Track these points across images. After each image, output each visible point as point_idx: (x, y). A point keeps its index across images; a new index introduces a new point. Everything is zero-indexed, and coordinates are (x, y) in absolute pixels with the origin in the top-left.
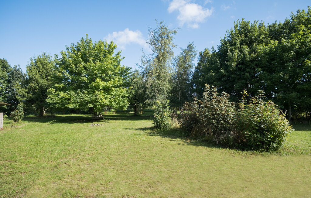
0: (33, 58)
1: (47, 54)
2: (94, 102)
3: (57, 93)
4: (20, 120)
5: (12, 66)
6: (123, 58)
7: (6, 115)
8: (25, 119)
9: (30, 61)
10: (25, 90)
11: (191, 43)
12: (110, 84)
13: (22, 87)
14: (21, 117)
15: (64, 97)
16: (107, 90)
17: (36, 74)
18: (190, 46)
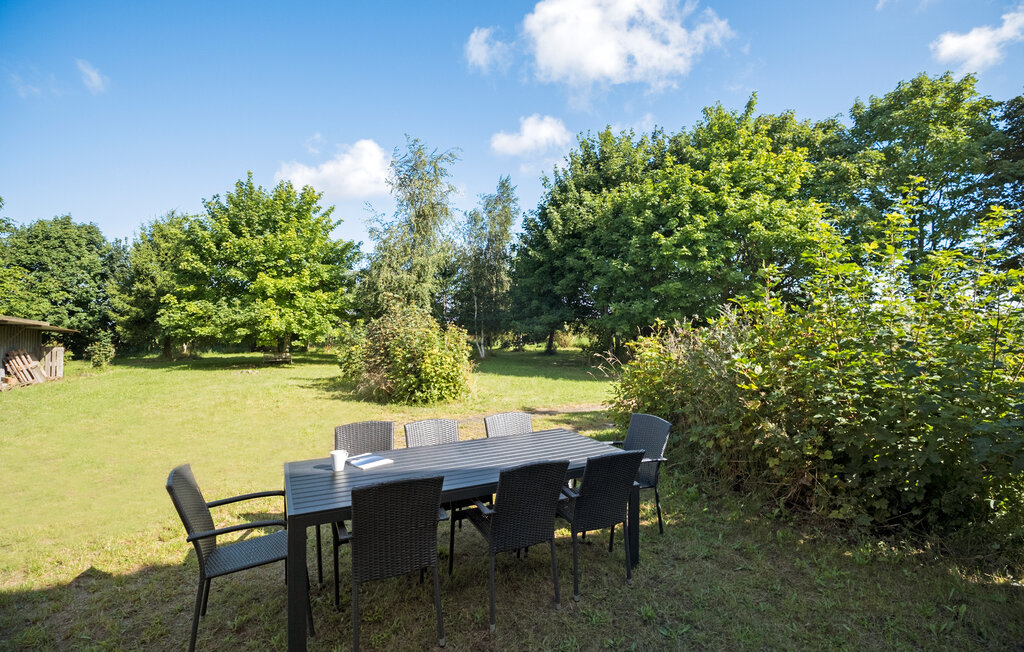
0: (147, 225)
1: (178, 214)
2: (252, 324)
3: (182, 305)
4: (104, 364)
5: (110, 240)
6: (339, 223)
7: (71, 353)
8: (115, 362)
9: (139, 231)
10: (129, 299)
11: (504, 177)
12: (288, 284)
13: (122, 290)
14: (106, 358)
15: (193, 314)
16: (285, 298)
17: (151, 261)
18: (504, 186)
